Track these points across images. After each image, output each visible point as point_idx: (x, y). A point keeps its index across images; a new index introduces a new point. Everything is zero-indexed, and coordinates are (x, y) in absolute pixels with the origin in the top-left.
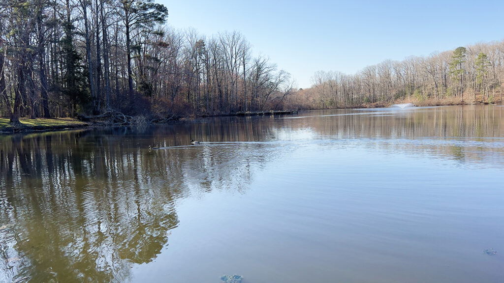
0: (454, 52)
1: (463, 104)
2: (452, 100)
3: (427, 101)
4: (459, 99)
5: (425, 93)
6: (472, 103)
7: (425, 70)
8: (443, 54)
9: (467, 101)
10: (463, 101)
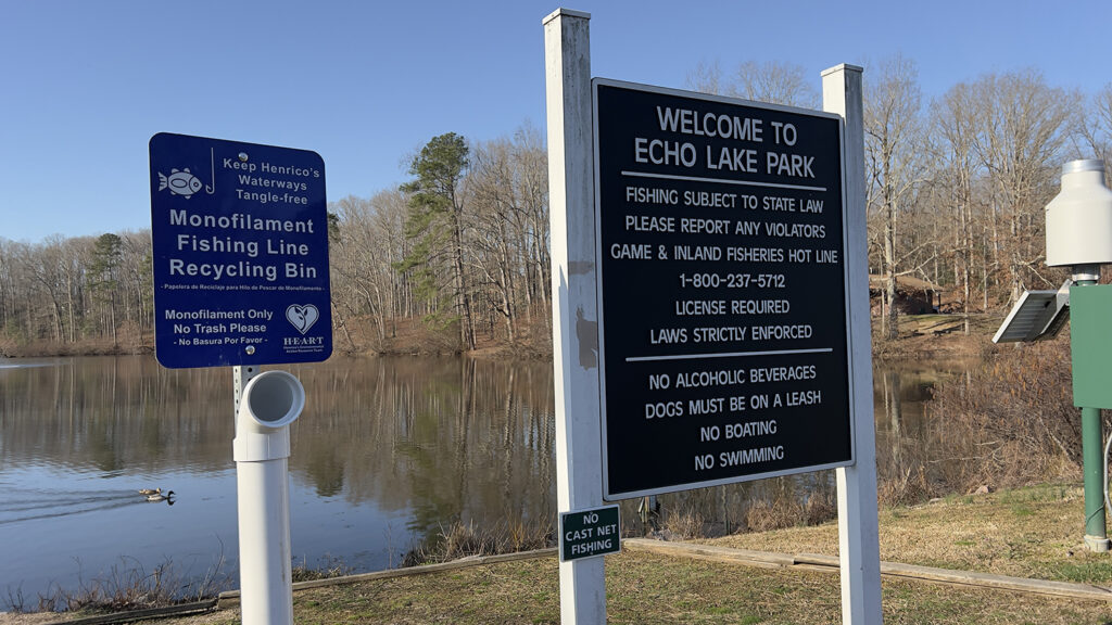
0: (96, 243)
1: (116, 352)
2: (93, 345)
3: (37, 345)
4: (107, 342)
5: (32, 326)
6: (135, 351)
7: (31, 273)
8: (74, 242)
9: (125, 347)
10: (117, 347)
